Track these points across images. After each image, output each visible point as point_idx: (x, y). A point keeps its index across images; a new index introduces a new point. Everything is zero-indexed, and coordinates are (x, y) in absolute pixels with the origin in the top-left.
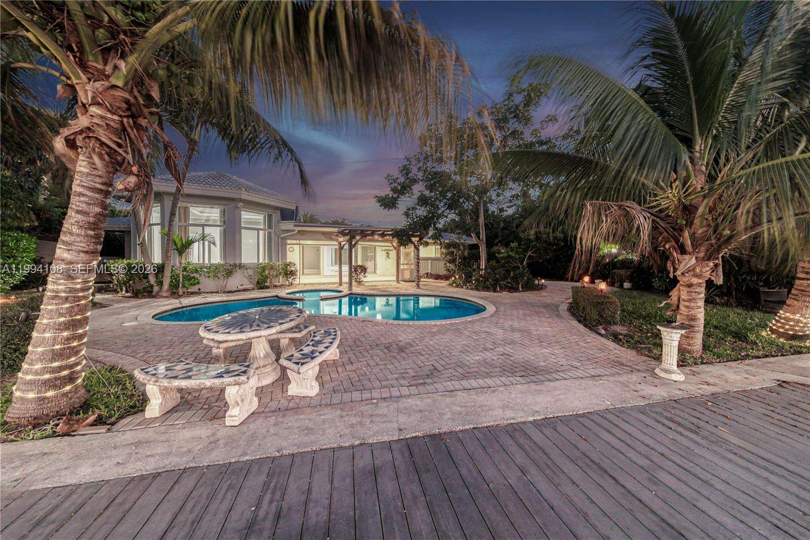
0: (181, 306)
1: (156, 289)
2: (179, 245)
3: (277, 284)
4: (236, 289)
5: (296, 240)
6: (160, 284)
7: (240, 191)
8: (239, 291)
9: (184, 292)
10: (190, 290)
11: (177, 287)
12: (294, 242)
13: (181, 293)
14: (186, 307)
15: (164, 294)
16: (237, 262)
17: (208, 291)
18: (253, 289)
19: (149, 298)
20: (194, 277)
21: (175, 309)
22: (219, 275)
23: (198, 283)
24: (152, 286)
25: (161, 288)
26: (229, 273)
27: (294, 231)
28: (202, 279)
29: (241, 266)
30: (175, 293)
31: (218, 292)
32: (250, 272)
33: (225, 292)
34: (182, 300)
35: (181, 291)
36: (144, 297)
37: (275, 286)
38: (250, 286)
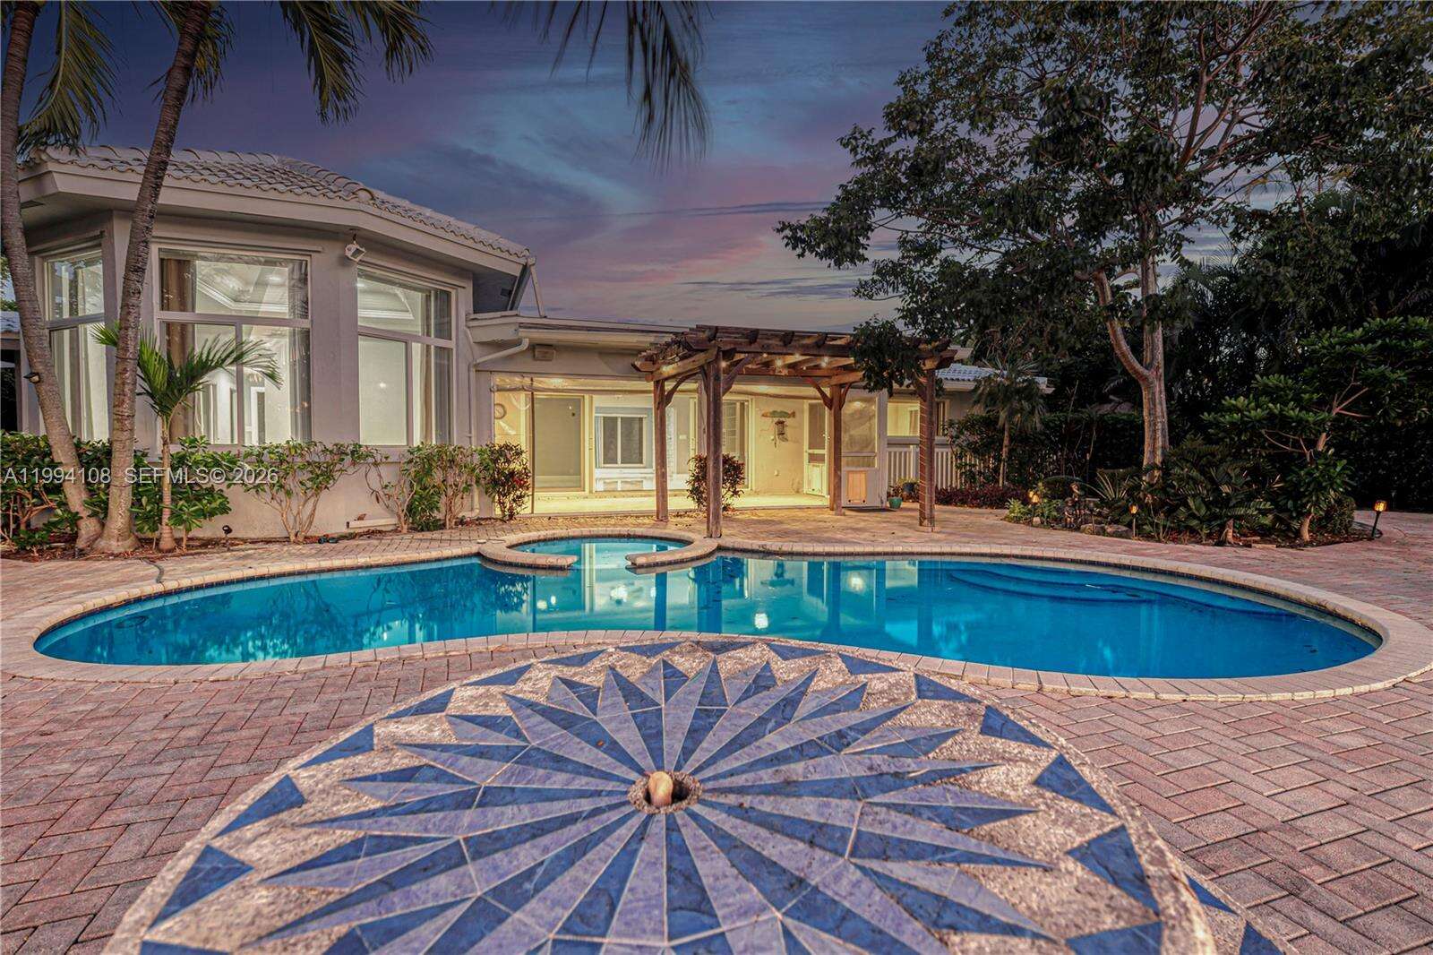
0: (159, 588)
1: (88, 527)
2: (160, 378)
3: (468, 515)
4: (344, 530)
5: (522, 374)
6: (101, 509)
7: (353, 204)
8: (352, 536)
9: (178, 541)
10: (195, 533)
11: (154, 519)
12: (517, 380)
13: (166, 543)
14: (178, 592)
15: (115, 546)
16: (347, 441)
17: (253, 535)
18: (396, 531)
19: (64, 557)
20: (210, 491)
21: (138, 600)
22: (290, 483)
23: (224, 509)
24: (74, 519)
25: (103, 525)
26: (322, 477)
27: (518, 343)
28: (235, 495)
29: (358, 455)
30: (149, 541)
31: (287, 540)
32: (389, 475)
33: (308, 540)
34: (167, 565)
35: (166, 533)
36: (48, 553)
37: (462, 522)
38: (385, 521)
